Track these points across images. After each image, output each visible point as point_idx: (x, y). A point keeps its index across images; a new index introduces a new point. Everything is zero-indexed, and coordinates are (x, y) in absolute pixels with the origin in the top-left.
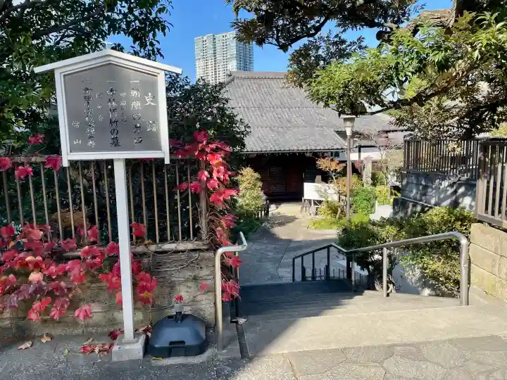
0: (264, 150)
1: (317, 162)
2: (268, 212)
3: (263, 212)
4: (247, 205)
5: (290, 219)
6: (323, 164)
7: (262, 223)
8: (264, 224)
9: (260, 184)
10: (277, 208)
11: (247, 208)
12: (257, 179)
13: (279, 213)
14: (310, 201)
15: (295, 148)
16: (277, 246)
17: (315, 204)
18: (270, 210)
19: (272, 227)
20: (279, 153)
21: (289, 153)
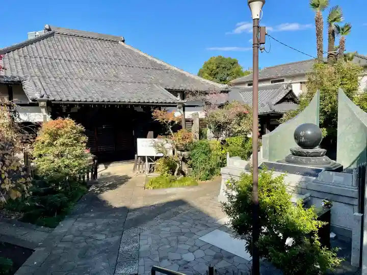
0: (90, 100)
1: (153, 114)
2: (96, 173)
3: (90, 174)
4: (66, 166)
5: (122, 180)
6: (159, 116)
7: (88, 188)
8: (91, 189)
9: (84, 138)
10: (106, 168)
11: (67, 170)
12: (81, 132)
13: (109, 174)
14: (143, 158)
15: (127, 100)
16: (110, 221)
17: (149, 161)
18: (98, 170)
19: (102, 191)
20: (107, 105)
21: (120, 105)
